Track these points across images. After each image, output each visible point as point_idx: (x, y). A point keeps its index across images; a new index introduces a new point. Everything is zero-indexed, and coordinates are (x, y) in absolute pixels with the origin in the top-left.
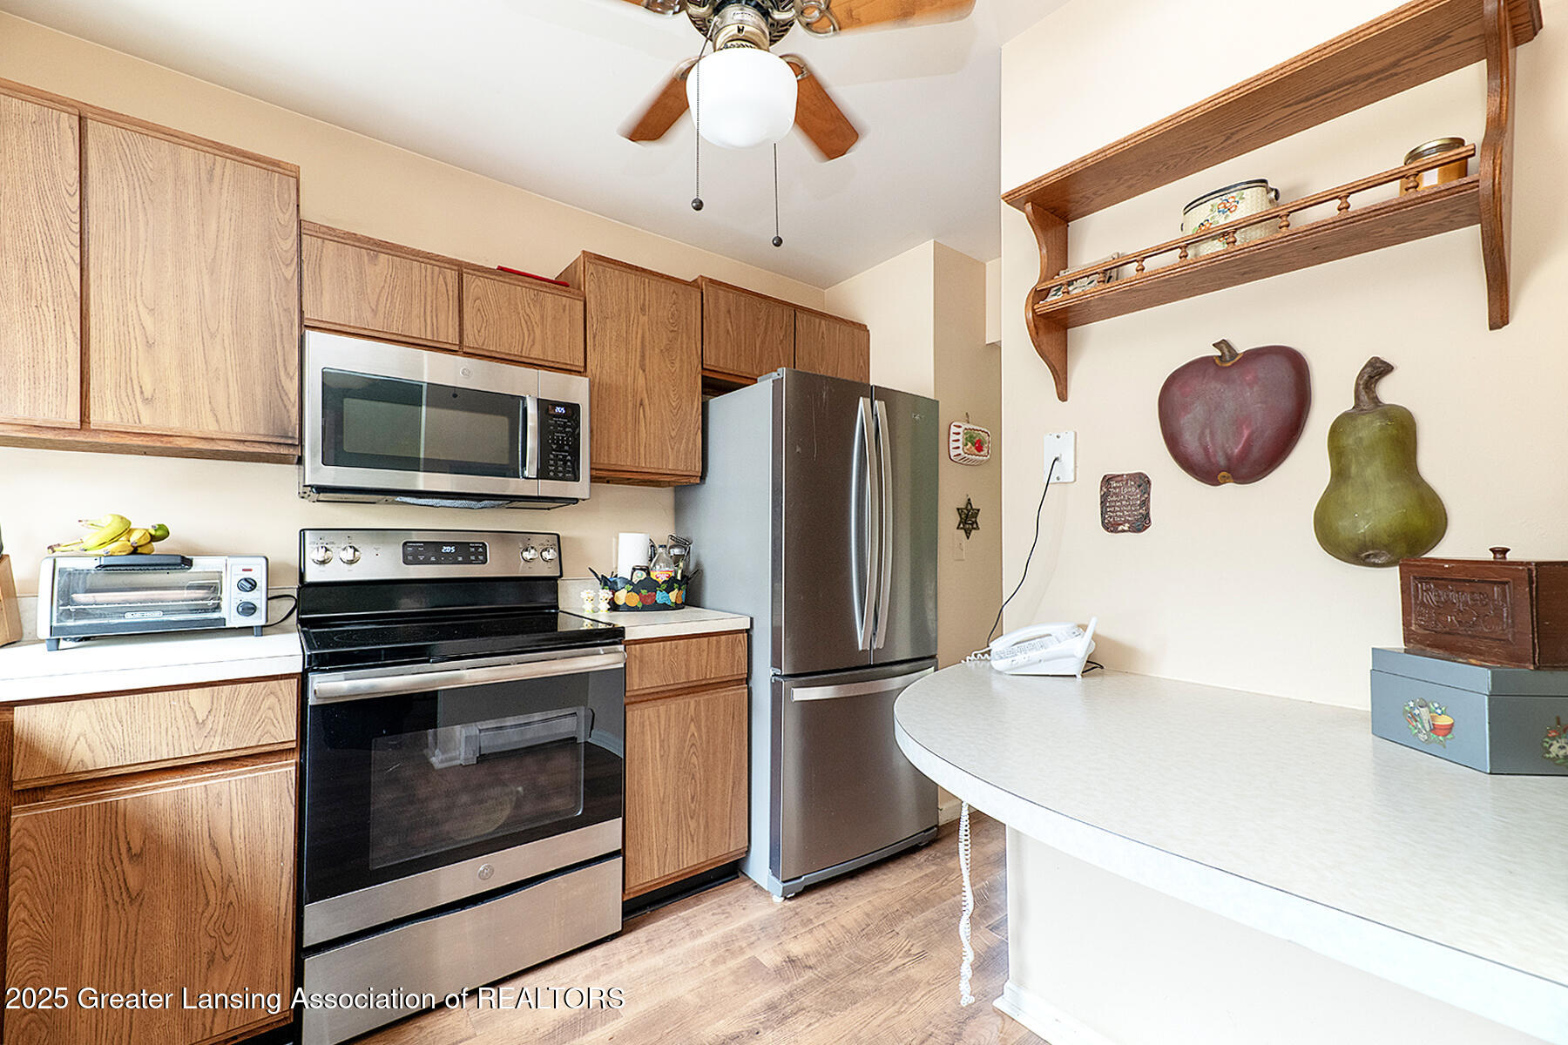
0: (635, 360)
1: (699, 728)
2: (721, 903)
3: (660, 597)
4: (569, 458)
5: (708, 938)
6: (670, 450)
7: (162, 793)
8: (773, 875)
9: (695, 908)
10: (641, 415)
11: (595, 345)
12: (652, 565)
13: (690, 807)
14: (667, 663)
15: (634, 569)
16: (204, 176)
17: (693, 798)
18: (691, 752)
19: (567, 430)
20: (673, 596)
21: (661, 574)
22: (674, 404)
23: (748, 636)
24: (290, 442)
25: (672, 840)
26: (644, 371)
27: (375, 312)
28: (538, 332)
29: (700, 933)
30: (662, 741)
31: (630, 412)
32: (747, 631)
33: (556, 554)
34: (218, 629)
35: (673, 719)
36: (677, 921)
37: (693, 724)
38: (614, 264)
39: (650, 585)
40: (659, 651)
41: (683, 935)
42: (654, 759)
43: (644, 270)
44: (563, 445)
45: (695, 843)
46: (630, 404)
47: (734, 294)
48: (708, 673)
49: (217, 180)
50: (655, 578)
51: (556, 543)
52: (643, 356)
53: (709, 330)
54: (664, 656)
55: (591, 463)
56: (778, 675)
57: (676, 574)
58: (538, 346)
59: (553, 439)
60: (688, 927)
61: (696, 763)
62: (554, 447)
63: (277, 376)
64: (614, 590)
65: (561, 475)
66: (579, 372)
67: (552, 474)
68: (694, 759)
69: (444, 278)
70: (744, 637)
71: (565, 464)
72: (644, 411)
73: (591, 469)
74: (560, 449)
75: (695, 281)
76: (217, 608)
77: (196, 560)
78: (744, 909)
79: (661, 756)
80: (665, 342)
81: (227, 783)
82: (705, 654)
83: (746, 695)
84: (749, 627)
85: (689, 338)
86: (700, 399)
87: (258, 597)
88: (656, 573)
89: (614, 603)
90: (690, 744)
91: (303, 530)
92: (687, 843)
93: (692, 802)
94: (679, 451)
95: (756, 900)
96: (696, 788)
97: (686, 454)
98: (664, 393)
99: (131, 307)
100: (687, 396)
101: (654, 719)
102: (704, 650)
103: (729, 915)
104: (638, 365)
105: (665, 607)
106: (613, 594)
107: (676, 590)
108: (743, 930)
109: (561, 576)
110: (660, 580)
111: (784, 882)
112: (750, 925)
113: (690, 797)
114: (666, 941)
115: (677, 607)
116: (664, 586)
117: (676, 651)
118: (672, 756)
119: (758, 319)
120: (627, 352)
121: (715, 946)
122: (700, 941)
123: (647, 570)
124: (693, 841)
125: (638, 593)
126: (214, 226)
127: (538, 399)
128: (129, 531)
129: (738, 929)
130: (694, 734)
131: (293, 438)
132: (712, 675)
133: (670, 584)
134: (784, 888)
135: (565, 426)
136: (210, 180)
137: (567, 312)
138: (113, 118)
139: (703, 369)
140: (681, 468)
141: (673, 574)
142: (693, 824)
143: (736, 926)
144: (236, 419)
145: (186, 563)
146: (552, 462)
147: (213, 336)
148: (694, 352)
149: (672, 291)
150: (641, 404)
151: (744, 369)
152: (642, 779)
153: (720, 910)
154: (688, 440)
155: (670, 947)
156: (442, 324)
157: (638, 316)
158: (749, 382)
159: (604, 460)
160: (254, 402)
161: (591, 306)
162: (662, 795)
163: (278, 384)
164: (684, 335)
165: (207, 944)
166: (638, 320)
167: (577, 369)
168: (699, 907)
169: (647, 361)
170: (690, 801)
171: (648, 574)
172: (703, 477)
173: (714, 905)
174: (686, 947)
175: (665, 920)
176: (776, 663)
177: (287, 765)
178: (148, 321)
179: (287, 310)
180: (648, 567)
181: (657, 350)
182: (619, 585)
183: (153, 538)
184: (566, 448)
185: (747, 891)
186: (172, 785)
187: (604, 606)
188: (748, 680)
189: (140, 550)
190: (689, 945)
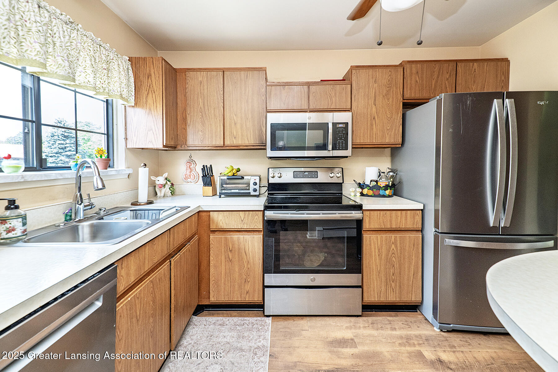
0: (371, 101)
1: (396, 247)
2: (407, 320)
3: (382, 192)
4: (344, 142)
5: (398, 333)
6: (386, 134)
7: (235, 236)
8: (434, 318)
9: (395, 318)
10: (374, 123)
11: (355, 99)
12: (378, 180)
13: (392, 278)
14: (381, 219)
15: (371, 181)
16: (246, 77)
17: (393, 274)
18: (392, 256)
19: (343, 132)
20: (388, 192)
21: (382, 183)
22: (388, 116)
23: (422, 212)
24: (264, 145)
25: (383, 288)
26: (375, 105)
27: (284, 104)
28: (334, 99)
29: (395, 329)
30: (379, 250)
31: (369, 123)
32: (422, 210)
33: (341, 175)
34: (248, 195)
35: (384, 242)
36: (386, 320)
37: (393, 245)
38: (363, 67)
39: (377, 187)
40: (378, 214)
41: (387, 327)
42: (375, 255)
43: (376, 66)
44: (342, 138)
45: (394, 292)
46: (369, 119)
47: (420, 64)
48: (401, 226)
49: (248, 78)
50: (380, 185)
51: (341, 171)
52: (375, 100)
53: (407, 82)
54: (380, 217)
55: (352, 143)
56: (437, 232)
57: (389, 184)
58: (334, 104)
59: (338, 136)
60: (390, 325)
61: (395, 261)
62: (338, 139)
63: (261, 127)
64: (362, 189)
65: (341, 148)
66: (349, 110)
67: (337, 148)
68: (394, 259)
69: (304, 89)
70: (420, 213)
71: (342, 144)
72: (375, 121)
73: (352, 145)
74: (341, 139)
75: (401, 63)
76: (249, 189)
77: (245, 177)
78: (418, 327)
79: (379, 255)
80: (385, 92)
81: (248, 237)
82: (399, 218)
83: (421, 237)
84: (423, 208)
85: (397, 88)
86: (402, 112)
87: (257, 187)
88: (380, 183)
89: (363, 193)
90: (392, 253)
91: (269, 168)
92: (391, 291)
93: (393, 275)
94: (390, 135)
95: (425, 325)
96: (395, 271)
97: (394, 136)
98: (384, 112)
99: (232, 115)
100: (395, 112)
101: (375, 240)
102: (398, 216)
103: (410, 327)
104: (373, 103)
105: (384, 196)
106: (362, 190)
107: (389, 190)
108: (416, 336)
109: (343, 182)
110: (382, 186)
111: (440, 323)
112: (420, 335)
113: (392, 274)
114: (379, 326)
115: (389, 196)
116: (384, 188)
117: (385, 215)
118: (383, 255)
119: (434, 72)
120: (368, 100)
121: (401, 337)
122: (394, 333)
123: (377, 182)
124: (393, 292)
125: (372, 190)
126: (248, 90)
127: (333, 123)
128: (233, 170)
129: (414, 334)
130: (394, 249)
131: (264, 144)
132: (403, 226)
133: (386, 187)
134: (440, 326)
135: (343, 131)
136: (247, 78)
137: (344, 90)
138: (229, 69)
139: (403, 99)
140: (392, 141)
141: (388, 184)
142: (393, 284)
143: (414, 333)
144: (252, 140)
145: (243, 178)
146: (338, 144)
147: (247, 119)
148: (399, 94)
149: (389, 71)
150: (374, 118)
151: (425, 95)
152: (370, 262)
153: (406, 323)
154: (395, 130)
155: (381, 329)
156: (303, 103)
157: (373, 85)
158: (427, 101)
159: (358, 141)
160: (256, 135)
161: (354, 85)
162: (379, 270)
163: (261, 129)
164: (394, 88)
165: (245, 277)
166: (373, 86)
167: (348, 109)
168: (396, 318)
169: (377, 101)
170: (392, 275)
171: (377, 183)
172: (403, 144)
173: (403, 320)
174: (388, 332)
175: (381, 318)
176: (436, 226)
177: (260, 235)
178: (235, 117)
179: (263, 108)
180: (377, 180)
181: (381, 96)
182: (365, 187)
183: (237, 171)
184: (343, 139)
185: (421, 320)
186: (237, 235)
187: (358, 194)
188: (422, 231)
189: (235, 175)
190: (390, 332)
